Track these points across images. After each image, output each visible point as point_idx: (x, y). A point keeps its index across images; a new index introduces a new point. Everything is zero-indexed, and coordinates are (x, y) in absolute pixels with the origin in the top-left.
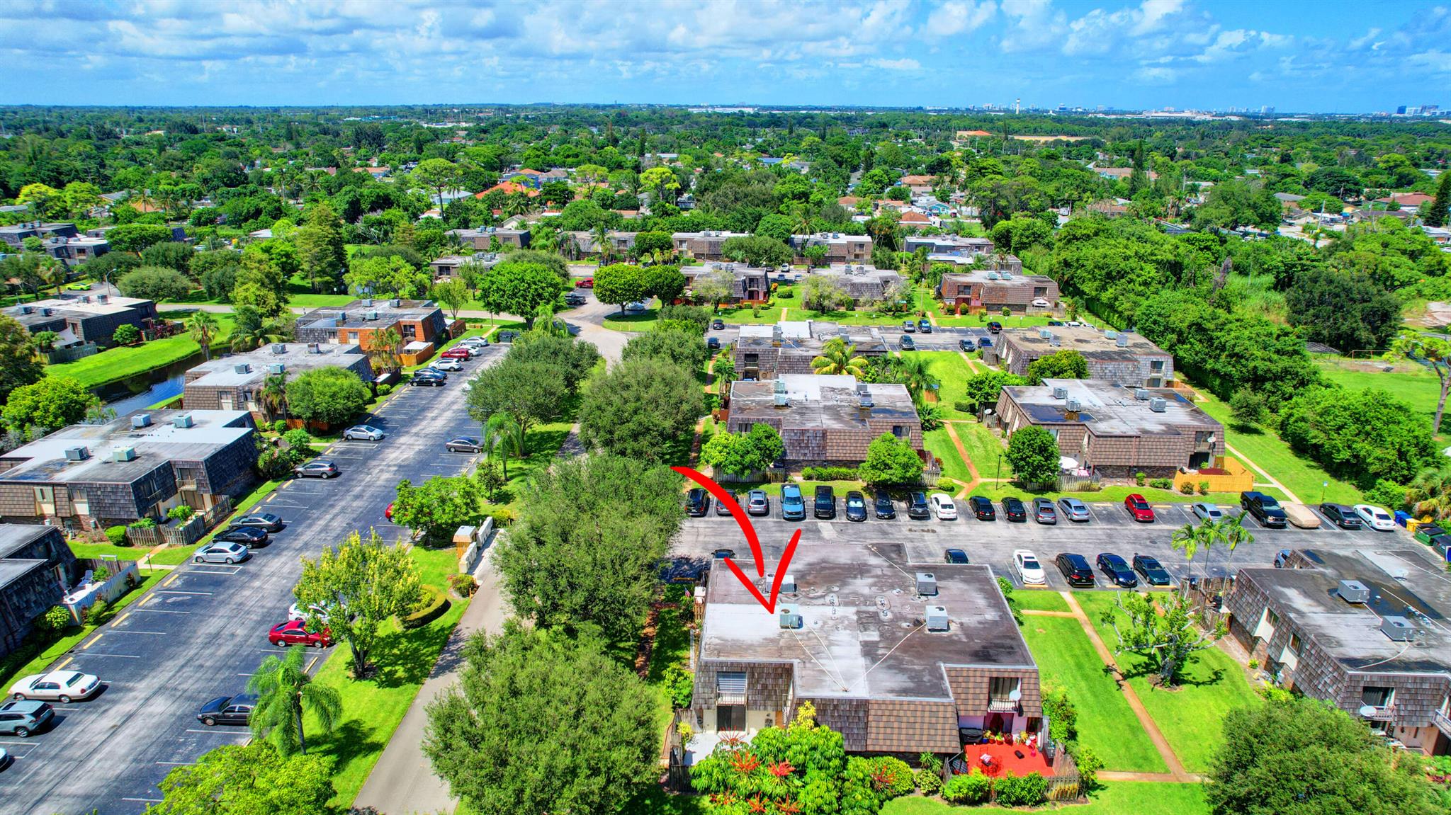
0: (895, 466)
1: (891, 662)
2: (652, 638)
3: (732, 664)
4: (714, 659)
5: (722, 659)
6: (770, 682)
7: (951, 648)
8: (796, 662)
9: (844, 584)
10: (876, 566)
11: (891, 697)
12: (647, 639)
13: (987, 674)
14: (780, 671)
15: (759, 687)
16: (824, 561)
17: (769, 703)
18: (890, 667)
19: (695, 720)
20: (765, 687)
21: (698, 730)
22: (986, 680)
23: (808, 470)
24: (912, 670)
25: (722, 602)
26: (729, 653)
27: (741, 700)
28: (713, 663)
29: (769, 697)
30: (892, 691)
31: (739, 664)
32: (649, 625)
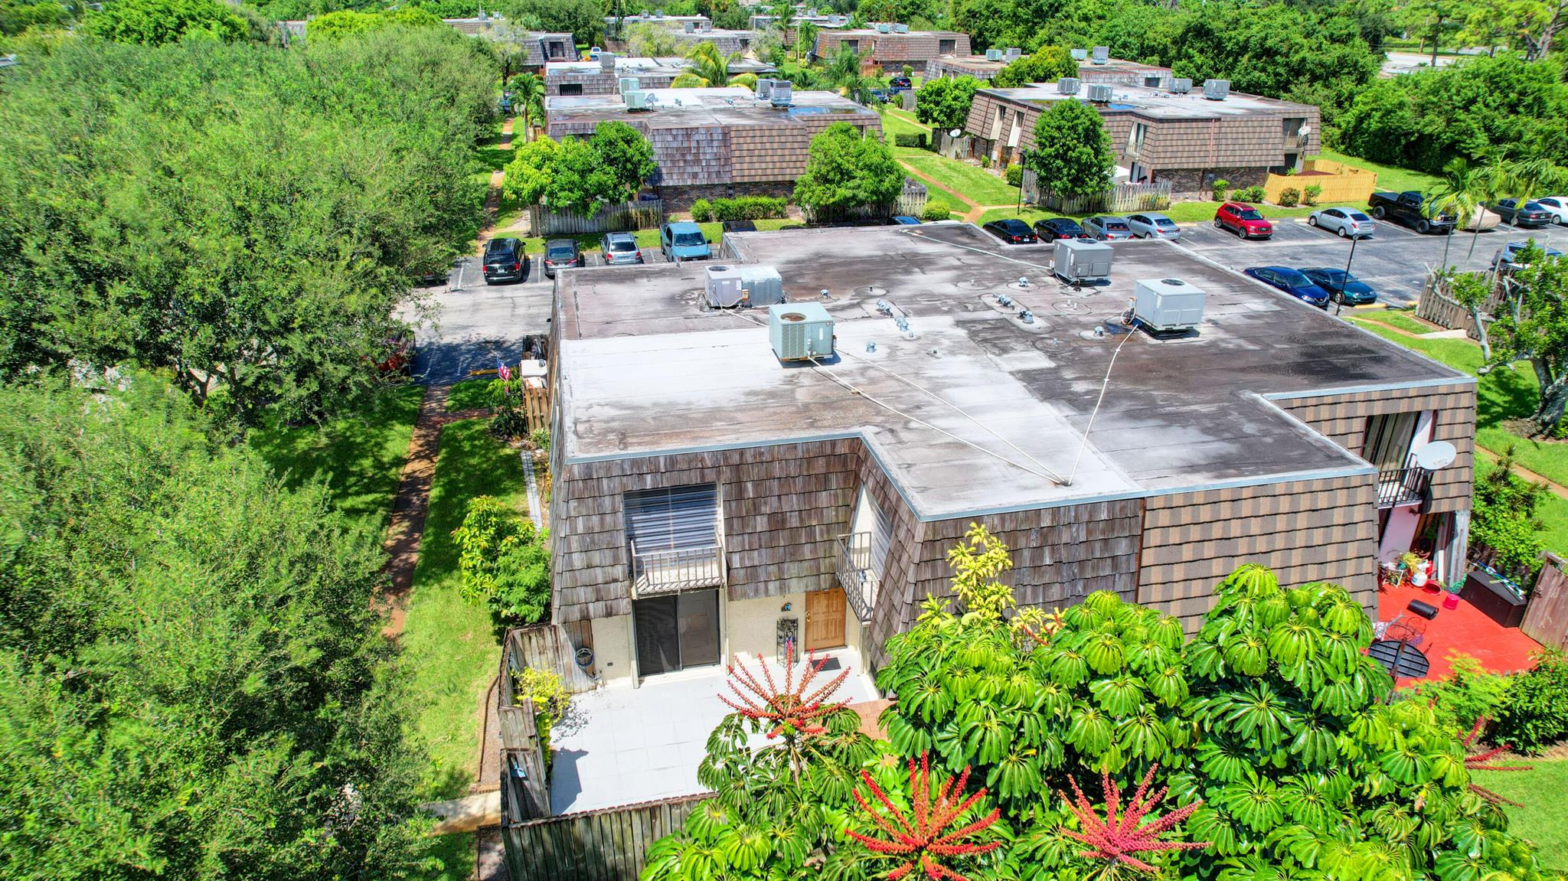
0: (859, 174)
1: (1125, 405)
2: (426, 481)
3: (672, 460)
4: (613, 452)
5: (635, 450)
6: (793, 503)
7: (1241, 363)
8: (868, 433)
9: (890, 285)
10: (941, 256)
11: (1202, 482)
12: (414, 484)
13: (1362, 410)
14: (820, 466)
15: (761, 524)
16: (819, 256)
17: (792, 569)
18: (1132, 415)
19: (569, 656)
20: (778, 522)
21: (581, 681)
22: (1358, 425)
23: (703, 204)
24: (1197, 417)
25: (602, 334)
26: (656, 434)
27: (710, 573)
28: (608, 464)
29: (793, 550)
30: (1192, 468)
31: (693, 459)
32: (418, 456)
